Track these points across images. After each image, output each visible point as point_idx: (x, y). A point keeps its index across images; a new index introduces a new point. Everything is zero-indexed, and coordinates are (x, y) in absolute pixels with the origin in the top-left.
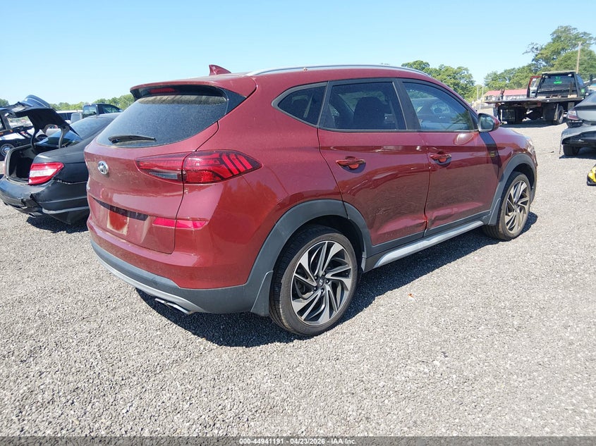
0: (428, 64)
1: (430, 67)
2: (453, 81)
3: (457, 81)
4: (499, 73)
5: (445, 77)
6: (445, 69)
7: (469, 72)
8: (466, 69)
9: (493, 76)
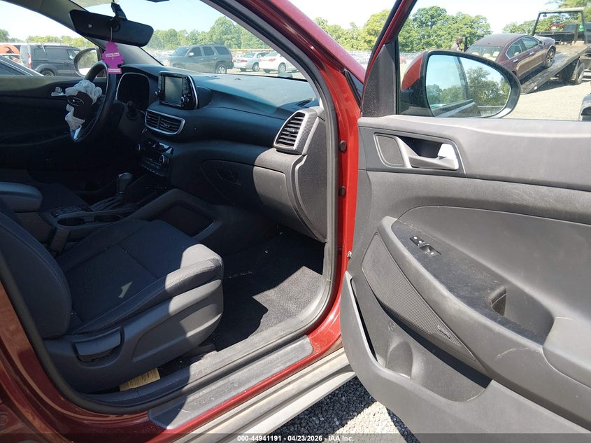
0: (445, 10)
1: (447, 14)
2: (469, 30)
3: (473, 31)
4: (518, 25)
5: (461, 25)
6: (462, 17)
7: (488, 22)
8: (484, 19)
9: (512, 27)
